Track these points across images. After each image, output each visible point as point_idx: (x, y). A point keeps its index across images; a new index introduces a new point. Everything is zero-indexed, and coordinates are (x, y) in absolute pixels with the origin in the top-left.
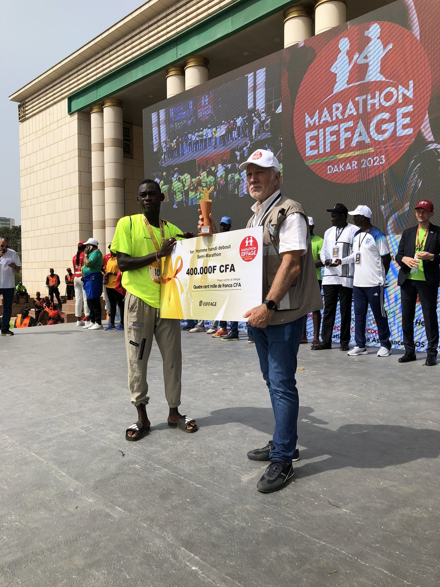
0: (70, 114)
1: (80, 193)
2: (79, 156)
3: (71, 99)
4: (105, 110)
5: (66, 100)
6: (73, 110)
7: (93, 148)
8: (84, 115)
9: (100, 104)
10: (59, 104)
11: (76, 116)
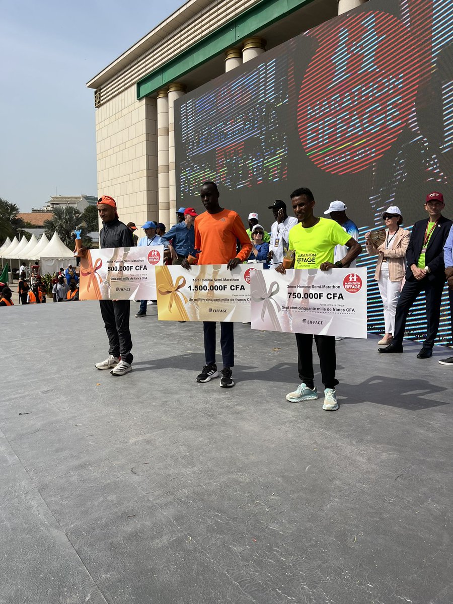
0: (139, 100)
1: (148, 176)
2: (147, 140)
3: (139, 84)
4: (170, 94)
5: (136, 85)
6: (141, 95)
7: (159, 132)
8: (151, 99)
9: (164, 90)
10: (129, 89)
11: (144, 101)
